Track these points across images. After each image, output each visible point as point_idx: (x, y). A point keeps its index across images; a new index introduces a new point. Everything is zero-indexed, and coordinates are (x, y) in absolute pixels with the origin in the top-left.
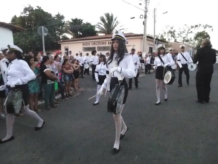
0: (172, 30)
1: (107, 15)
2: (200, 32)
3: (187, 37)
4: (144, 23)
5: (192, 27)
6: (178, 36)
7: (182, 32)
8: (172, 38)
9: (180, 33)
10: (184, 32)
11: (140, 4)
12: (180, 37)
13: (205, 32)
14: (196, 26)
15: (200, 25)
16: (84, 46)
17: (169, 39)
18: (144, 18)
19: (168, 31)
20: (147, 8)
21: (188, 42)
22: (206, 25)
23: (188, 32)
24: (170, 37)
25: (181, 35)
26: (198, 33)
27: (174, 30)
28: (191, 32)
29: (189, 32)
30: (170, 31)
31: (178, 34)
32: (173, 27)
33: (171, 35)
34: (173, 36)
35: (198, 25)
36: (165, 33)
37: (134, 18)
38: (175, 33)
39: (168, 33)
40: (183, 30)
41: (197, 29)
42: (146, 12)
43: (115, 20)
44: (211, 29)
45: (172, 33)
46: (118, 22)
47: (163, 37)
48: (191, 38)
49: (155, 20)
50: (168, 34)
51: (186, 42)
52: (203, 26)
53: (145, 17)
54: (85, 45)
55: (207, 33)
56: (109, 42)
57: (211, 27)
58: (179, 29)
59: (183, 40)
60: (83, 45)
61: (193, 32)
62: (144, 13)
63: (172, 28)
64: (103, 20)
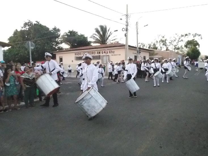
0: (164, 39)
1: (102, 27)
2: (190, 40)
3: (178, 45)
4: (126, 35)
5: (183, 36)
6: (169, 44)
7: (173, 41)
8: (164, 46)
9: (171, 41)
10: (175, 41)
11: (121, 19)
12: (171, 45)
13: (195, 40)
14: (186, 35)
15: (189, 34)
16: (76, 56)
17: (161, 47)
18: (125, 31)
19: (160, 40)
20: (128, 22)
21: (179, 49)
22: (196, 34)
23: (178, 40)
24: (162, 46)
25: (172, 43)
26: (188, 41)
27: (165, 39)
28: (182, 40)
29: (180, 40)
30: (161, 40)
31: (170, 43)
32: (165, 36)
33: (162, 44)
34: (165, 44)
35: (188, 34)
36: (157, 42)
37: (117, 31)
38: (166, 41)
39: (160, 41)
40: (174, 39)
41: (187, 38)
42: (127, 25)
43: (108, 31)
44: (200, 37)
45: (164, 42)
46: (112, 32)
47: (155, 45)
48: (181, 46)
49: (137, 32)
50: (160, 43)
51: (177, 49)
52: (193, 35)
53: (127, 30)
54: (77, 54)
55: (196, 41)
56: (97, 52)
57: (199, 35)
58: (170, 38)
59: (174, 48)
60: (75, 54)
61: (183, 40)
62: (126, 26)
63: (163, 37)
64: (97, 31)
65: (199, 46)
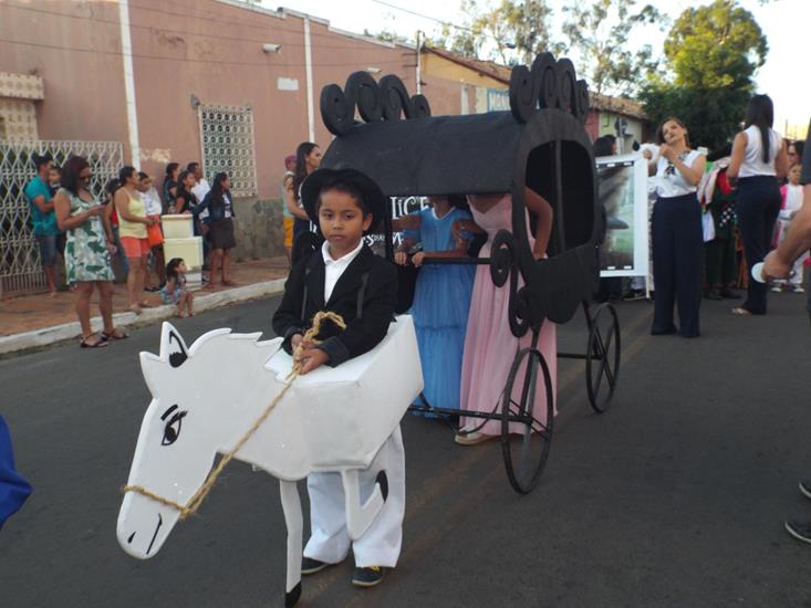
65: (763, 50)
